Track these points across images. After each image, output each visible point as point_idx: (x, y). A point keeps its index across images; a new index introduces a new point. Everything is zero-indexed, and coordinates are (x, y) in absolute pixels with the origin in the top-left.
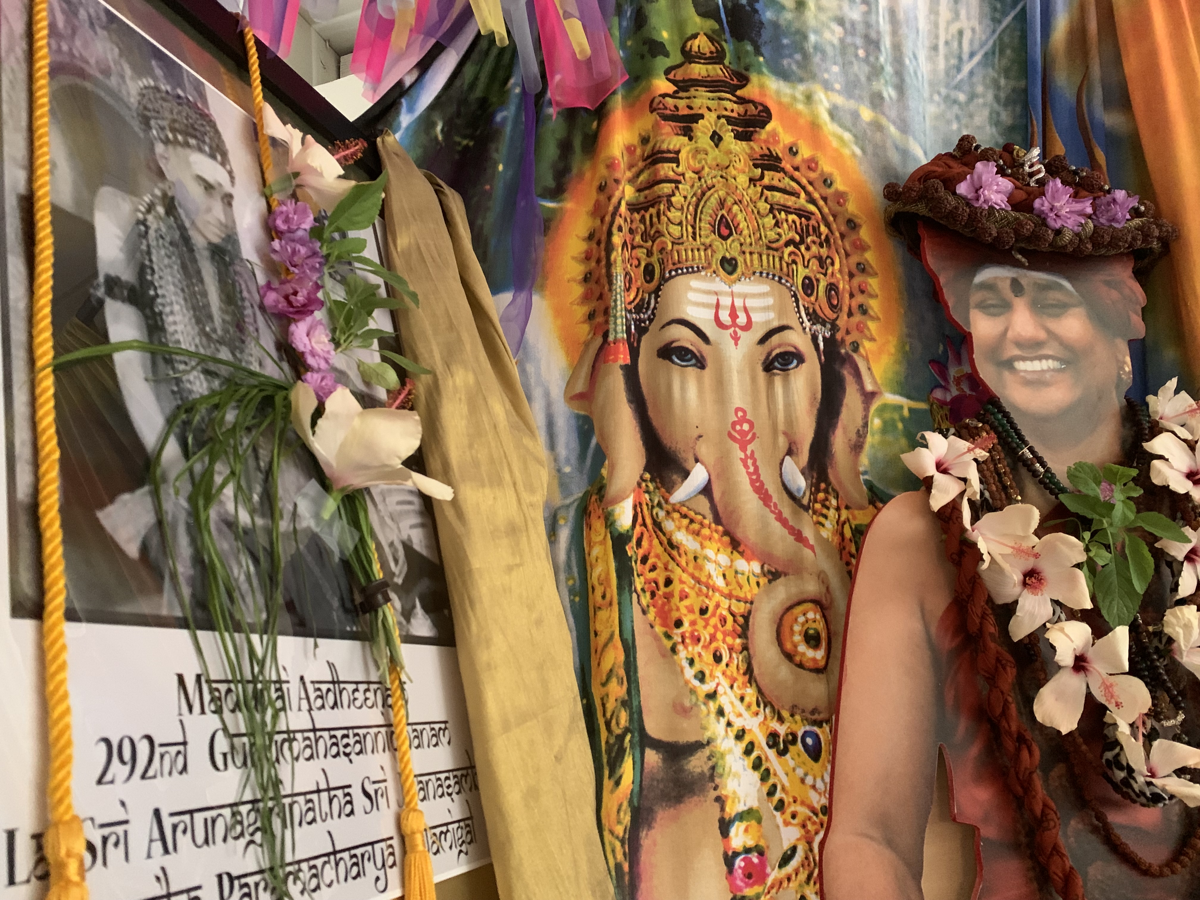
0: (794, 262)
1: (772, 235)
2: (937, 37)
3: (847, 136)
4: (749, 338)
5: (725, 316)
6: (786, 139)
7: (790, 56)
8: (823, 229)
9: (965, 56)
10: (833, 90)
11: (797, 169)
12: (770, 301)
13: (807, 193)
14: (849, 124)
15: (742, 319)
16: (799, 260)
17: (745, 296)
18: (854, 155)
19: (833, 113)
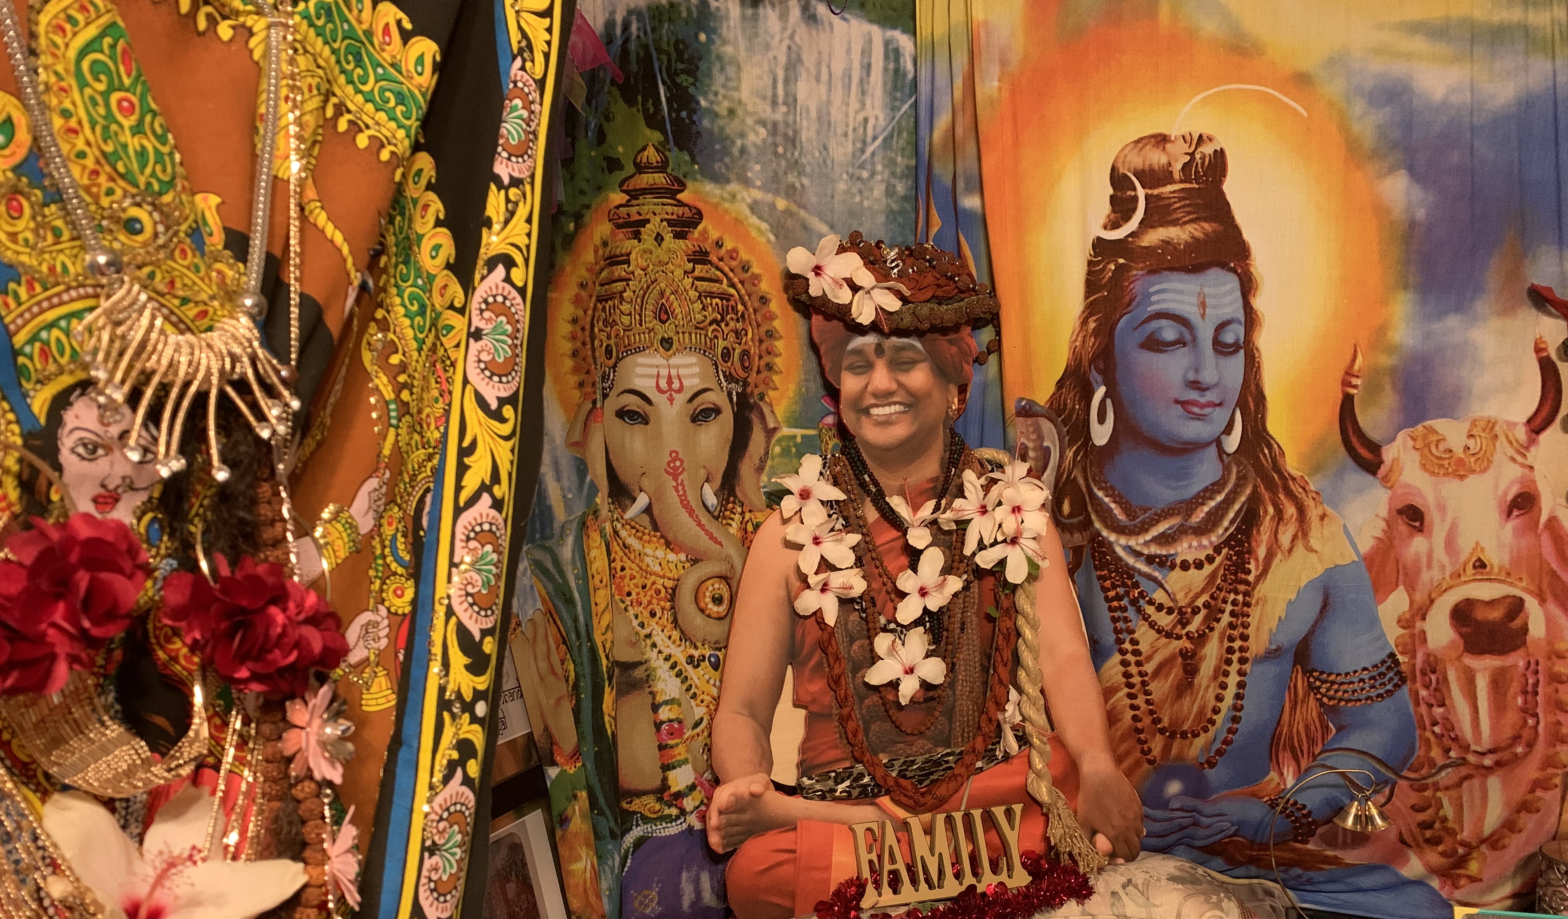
0: (716, 337)
1: (699, 317)
2: (847, 125)
3: (764, 226)
4: (681, 399)
5: (663, 384)
6: (714, 235)
7: (721, 160)
8: (740, 307)
9: (869, 140)
10: (754, 187)
11: (721, 259)
12: (697, 370)
13: (729, 279)
14: (766, 215)
15: (676, 385)
16: (720, 335)
17: (678, 367)
18: (769, 241)
19: (754, 207)
